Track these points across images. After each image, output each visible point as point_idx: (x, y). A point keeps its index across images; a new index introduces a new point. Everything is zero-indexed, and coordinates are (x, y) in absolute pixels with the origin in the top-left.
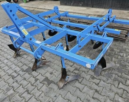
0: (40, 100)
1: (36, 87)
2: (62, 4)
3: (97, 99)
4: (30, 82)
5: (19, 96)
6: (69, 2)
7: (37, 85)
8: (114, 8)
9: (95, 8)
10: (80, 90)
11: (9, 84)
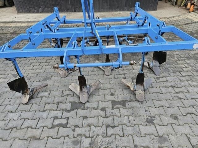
0: (135, 124)
1: (113, 116)
2: (21, 11)
3: (181, 92)
4: (98, 116)
5: (105, 137)
6: (34, 8)
7: (111, 114)
8: (103, 10)
9: (78, 12)
10: (161, 94)
11: (68, 136)
